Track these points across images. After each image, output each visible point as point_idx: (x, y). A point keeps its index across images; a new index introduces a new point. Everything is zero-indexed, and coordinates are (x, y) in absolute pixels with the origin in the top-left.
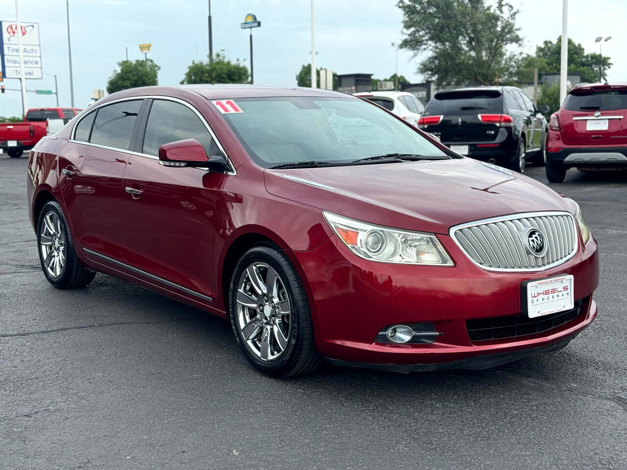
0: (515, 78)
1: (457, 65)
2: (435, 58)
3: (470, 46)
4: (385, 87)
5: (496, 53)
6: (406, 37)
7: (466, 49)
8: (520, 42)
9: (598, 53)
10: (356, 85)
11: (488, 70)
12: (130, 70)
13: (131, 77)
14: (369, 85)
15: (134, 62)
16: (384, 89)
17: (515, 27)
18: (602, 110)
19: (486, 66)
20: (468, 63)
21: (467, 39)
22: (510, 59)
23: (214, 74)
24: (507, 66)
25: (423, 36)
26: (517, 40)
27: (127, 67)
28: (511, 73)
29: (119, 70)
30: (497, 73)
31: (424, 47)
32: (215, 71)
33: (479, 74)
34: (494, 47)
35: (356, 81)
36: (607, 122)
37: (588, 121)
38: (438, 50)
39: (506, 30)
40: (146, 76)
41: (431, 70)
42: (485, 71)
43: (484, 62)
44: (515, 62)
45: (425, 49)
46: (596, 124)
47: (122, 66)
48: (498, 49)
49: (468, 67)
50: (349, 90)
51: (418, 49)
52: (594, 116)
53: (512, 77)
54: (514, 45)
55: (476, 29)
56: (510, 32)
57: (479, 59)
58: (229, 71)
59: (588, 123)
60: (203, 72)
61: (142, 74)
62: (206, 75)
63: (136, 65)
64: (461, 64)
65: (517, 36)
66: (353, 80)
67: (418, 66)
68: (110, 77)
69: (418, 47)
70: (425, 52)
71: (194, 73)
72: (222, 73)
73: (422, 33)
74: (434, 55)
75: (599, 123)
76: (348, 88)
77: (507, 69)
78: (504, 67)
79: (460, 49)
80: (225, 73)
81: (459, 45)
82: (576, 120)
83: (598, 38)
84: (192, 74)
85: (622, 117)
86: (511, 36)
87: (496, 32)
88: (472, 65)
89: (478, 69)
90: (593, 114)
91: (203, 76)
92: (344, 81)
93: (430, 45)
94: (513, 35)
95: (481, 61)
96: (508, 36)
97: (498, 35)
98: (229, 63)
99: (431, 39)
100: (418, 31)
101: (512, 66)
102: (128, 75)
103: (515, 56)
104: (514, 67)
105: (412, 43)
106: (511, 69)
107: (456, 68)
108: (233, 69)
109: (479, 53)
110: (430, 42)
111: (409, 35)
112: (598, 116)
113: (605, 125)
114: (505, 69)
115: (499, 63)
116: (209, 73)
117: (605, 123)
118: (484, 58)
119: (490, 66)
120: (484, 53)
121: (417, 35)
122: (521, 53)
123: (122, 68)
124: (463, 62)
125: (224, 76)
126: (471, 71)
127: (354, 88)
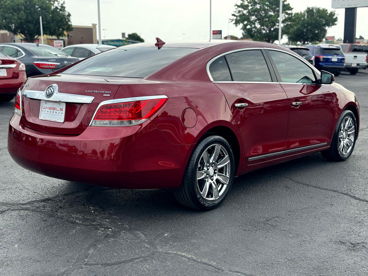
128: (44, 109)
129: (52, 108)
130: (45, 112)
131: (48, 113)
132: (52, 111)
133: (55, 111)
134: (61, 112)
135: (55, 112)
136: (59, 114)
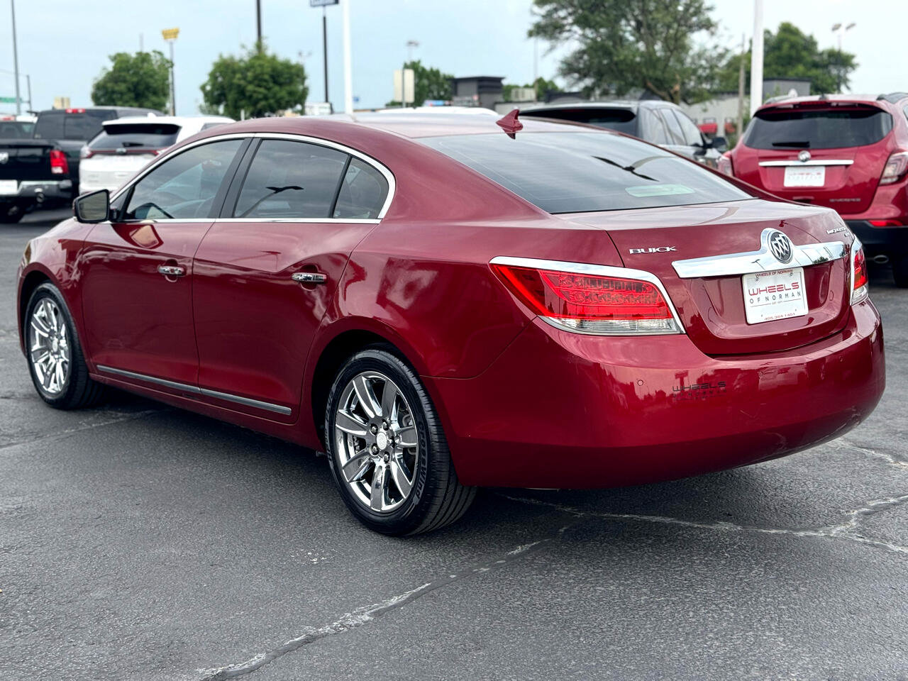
0: (707, 84)
1: (616, 64)
2: (583, 52)
3: (637, 35)
4: (523, 96)
5: (677, 45)
6: (537, 19)
7: (631, 39)
8: (713, 29)
9: (836, 48)
10: (479, 93)
11: (663, 72)
12: (127, 66)
13: (128, 78)
14: (499, 93)
15: (134, 55)
16: (521, 99)
17: (704, 6)
18: (814, 149)
19: (660, 66)
20: (632, 61)
21: (633, 23)
22: (700, 56)
23: (250, 74)
24: (693, 67)
25: (565, 18)
26: (708, 25)
27: (122, 62)
28: (699, 77)
29: (110, 66)
30: (678, 77)
31: (565, 35)
32: (252, 70)
33: (650, 78)
34: (673, 36)
35: (480, 87)
36: (823, 171)
37: (787, 170)
38: (589, 41)
39: (692, 10)
40: (151, 76)
41: (578, 71)
42: (659, 74)
43: (659, 59)
44: (706, 60)
45: (567, 39)
46: (802, 174)
47: (116, 61)
48: (679, 39)
49: (633, 67)
50: (469, 101)
51: (557, 39)
52: (798, 159)
53: (701, 83)
54: (704, 33)
55: (646, 8)
56: (698, 12)
57: (650, 55)
58: (274, 69)
59: (787, 171)
60: (234, 72)
61: (145, 73)
62: (238, 76)
63: (137, 59)
64: (622, 62)
65: (708, 20)
66: (474, 86)
67: (558, 65)
68: (96, 79)
69: (557, 35)
70: (567, 44)
71: (221, 72)
72: (262, 74)
73: (562, 13)
74: (583, 47)
75: (808, 174)
76: (467, 98)
77: (694, 72)
78: (690, 68)
79: (622, 39)
80: (267, 74)
81: (621, 33)
82: (765, 167)
83: (836, 26)
84: (218, 74)
85: (850, 162)
86: (698, 19)
87: (677, 12)
88: (639, 64)
89: (647, 70)
90: (797, 156)
91: (234, 77)
92: (461, 87)
93: (575, 32)
94: (702, 18)
95: (654, 58)
96: (694, 19)
97: (679, 17)
98: (274, 58)
99: (576, 22)
100: (556, 10)
101: (701, 66)
102: (123, 74)
103: (705, 50)
104: (705, 68)
105: (548, 30)
106: (700, 72)
107: (615, 68)
108: (280, 68)
109: (649, 45)
110: (575, 28)
111: (543, 16)
112: (806, 160)
113: (818, 176)
114: (690, 72)
115: (682, 62)
116: (242, 73)
117: (819, 174)
118: (659, 54)
119: (666, 66)
120: (658, 46)
121: (555, 16)
122: (716, 47)
123: (116, 64)
124: (625, 60)
125: (266, 77)
126: (637, 74)
127: (476, 98)
128: (754, 294)
129: (776, 287)
130: (761, 303)
131: (768, 302)
132: (777, 294)
133: (783, 293)
134: (795, 291)
135: (783, 296)
136: (793, 298)
